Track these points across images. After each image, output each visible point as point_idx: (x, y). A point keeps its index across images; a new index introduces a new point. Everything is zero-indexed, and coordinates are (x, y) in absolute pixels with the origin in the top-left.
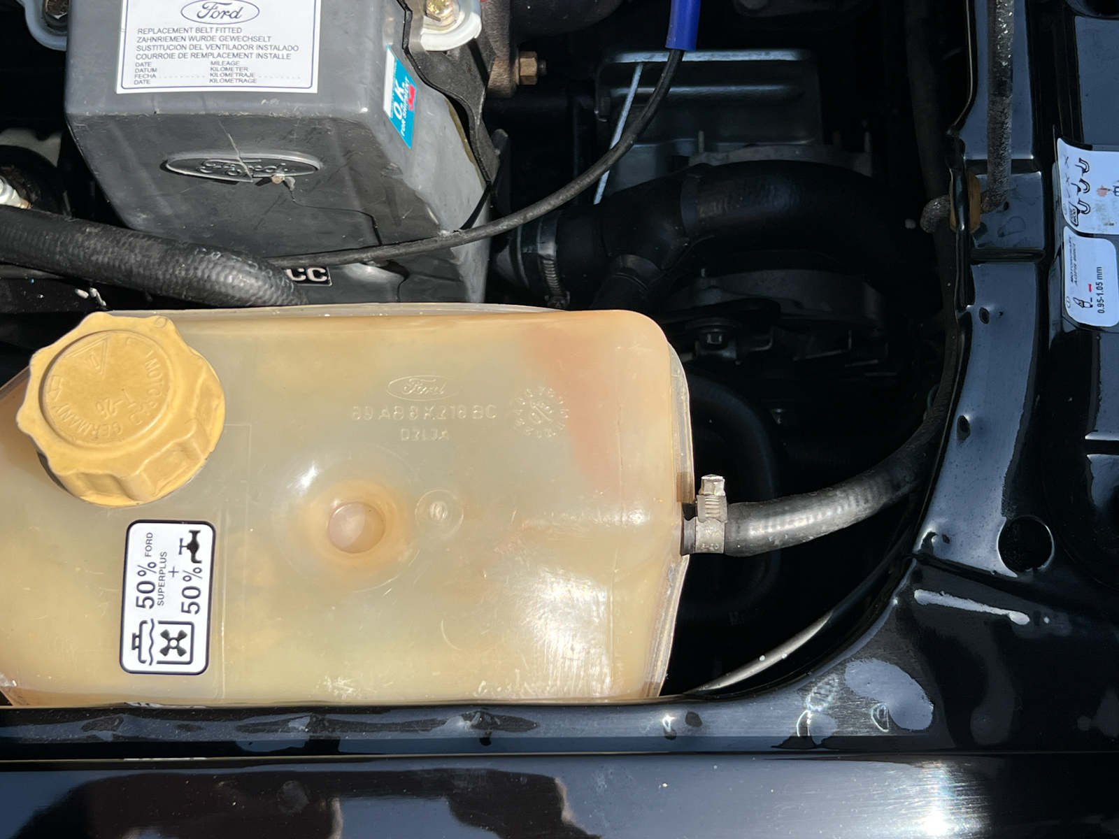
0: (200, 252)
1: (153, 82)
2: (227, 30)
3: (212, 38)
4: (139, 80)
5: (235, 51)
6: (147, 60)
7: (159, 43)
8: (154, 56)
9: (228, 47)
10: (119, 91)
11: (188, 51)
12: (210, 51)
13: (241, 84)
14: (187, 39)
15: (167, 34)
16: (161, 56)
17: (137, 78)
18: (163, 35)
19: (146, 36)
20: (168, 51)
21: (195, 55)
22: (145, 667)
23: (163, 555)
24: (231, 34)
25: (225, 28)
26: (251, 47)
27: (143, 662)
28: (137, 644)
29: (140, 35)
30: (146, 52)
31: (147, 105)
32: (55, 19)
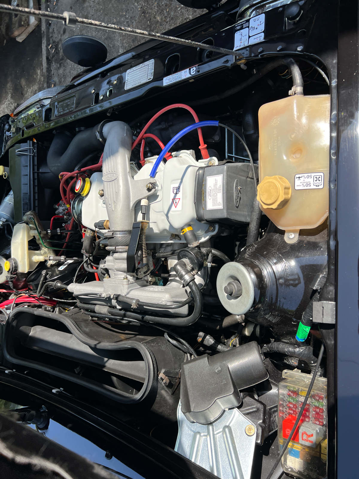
1: (221, 202)
4: (221, 205)
6: (217, 204)
10: (222, 208)
13: (221, 187)
16: (217, 202)
21: (217, 196)
22: (323, 184)
23: (301, 183)
27: (321, 184)
28: (318, 186)
31: (225, 203)
32: (213, 229)
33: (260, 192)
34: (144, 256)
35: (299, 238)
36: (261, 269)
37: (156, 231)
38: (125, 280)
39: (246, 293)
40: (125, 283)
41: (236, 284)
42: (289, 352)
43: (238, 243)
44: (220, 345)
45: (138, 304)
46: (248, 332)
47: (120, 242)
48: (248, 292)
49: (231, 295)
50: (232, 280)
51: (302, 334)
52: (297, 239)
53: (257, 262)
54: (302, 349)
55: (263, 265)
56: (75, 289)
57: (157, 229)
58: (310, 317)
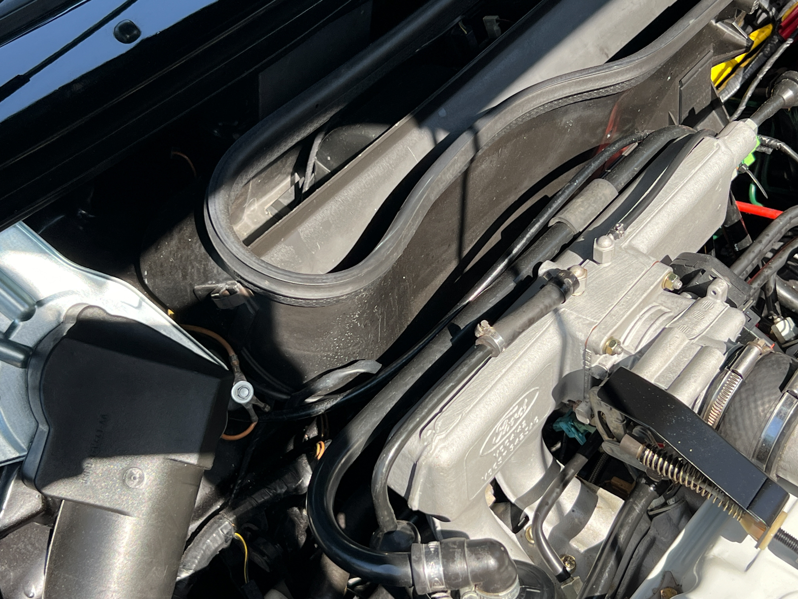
34: (647, 452)
37: (723, 547)
38: (603, 342)
40: (594, 337)
45: (481, 347)
47: (748, 404)
56: (723, 148)
57: (725, 556)
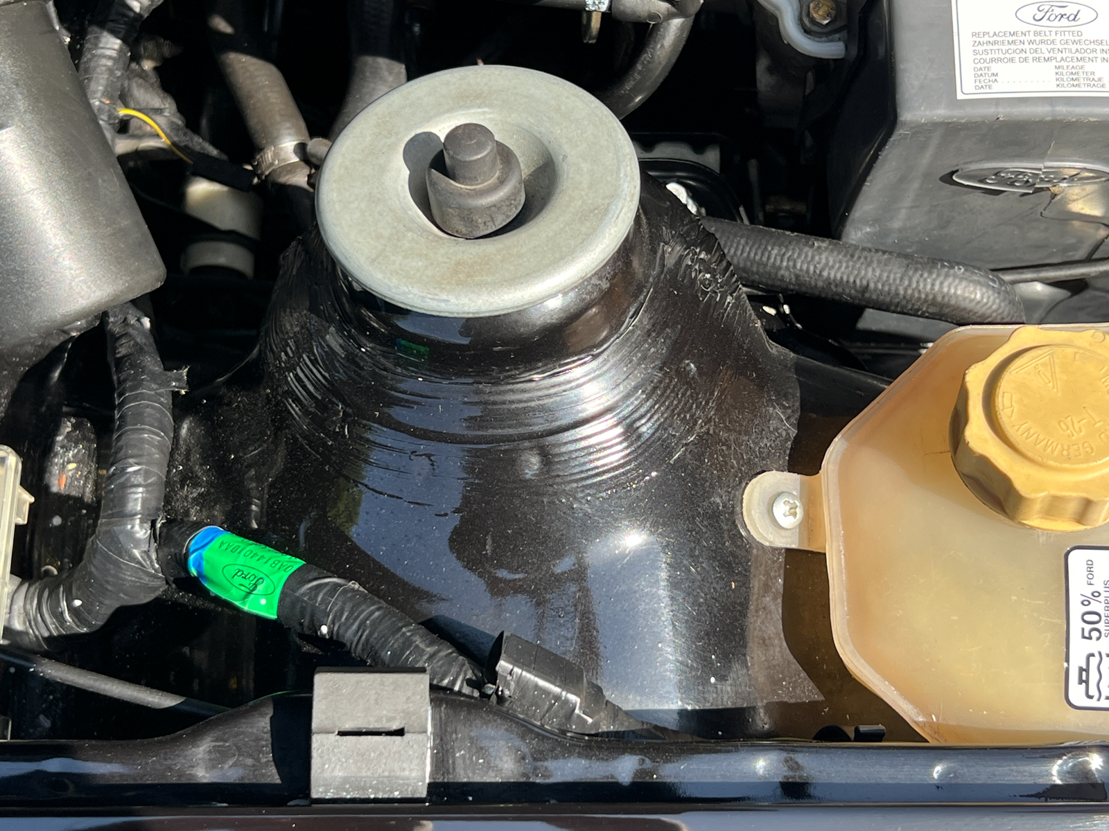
0: (943, 266)
1: (996, 87)
2: (1067, 33)
3: (1053, 42)
4: (980, 85)
5: (1079, 56)
6: (985, 65)
7: (996, 47)
8: (992, 60)
9: (1070, 50)
10: (960, 96)
11: (1028, 54)
12: (1051, 55)
13: (1089, 89)
14: (1026, 43)
15: (1003, 38)
16: (1000, 60)
17: (978, 83)
18: (999, 39)
19: (981, 40)
20: (1007, 56)
21: (1037, 60)
22: (1092, 703)
24: (1073, 39)
25: (1064, 32)
26: (1094, 51)
27: (1091, 697)
28: (1084, 678)
29: (975, 39)
30: (984, 56)
31: (991, 111)
32: (820, 25)
33: (1070, 350)
35: (774, 549)
36: (596, 352)
39: (458, 264)
41: (508, 198)
42: (124, 487)
43: (712, 158)
44: (120, 51)
46: (209, 199)
48: (463, 277)
49: (439, 163)
50: (525, 167)
51: (233, 569)
52: (767, 544)
53: (636, 322)
54: (147, 553)
55: (621, 360)
58: (333, 622)
